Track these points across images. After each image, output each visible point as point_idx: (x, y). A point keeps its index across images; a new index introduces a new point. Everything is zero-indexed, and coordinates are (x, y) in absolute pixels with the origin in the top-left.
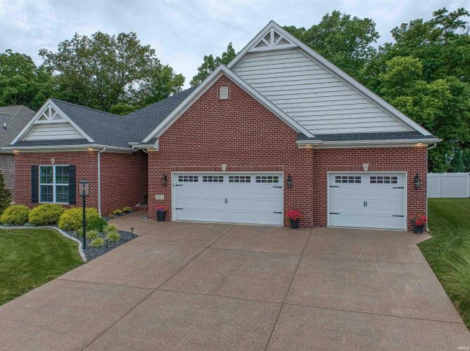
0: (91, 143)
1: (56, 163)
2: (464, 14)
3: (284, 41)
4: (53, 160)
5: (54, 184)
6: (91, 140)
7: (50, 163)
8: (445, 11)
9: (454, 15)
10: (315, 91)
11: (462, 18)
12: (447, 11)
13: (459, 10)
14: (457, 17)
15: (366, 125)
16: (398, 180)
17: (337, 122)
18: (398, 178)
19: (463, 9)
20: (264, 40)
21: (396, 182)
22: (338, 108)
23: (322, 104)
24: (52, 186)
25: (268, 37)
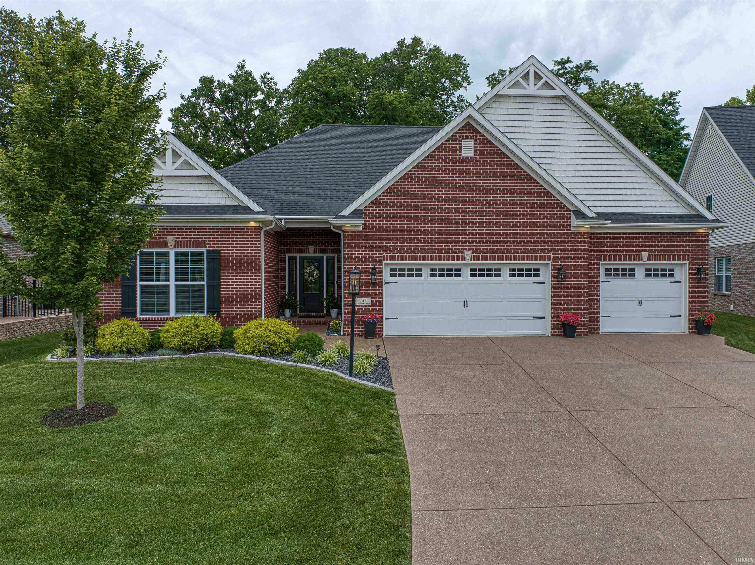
0: (258, 213)
1: (177, 245)
2: (591, 68)
3: (547, 85)
4: (171, 240)
5: (172, 283)
6: (256, 208)
7: (165, 245)
8: (568, 61)
9: (579, 68)
10: (584, 156)
11: (589, 73)
12: (570, 62)
13: (585, 62)
14: (582, 70)
15: (644, 204)
16: (676, 273)
17: (610, 198)
18: (675, 270)
19: (590, 61)
20: (521, 81)
21: (672, 275)
22: (613, 180)
23: (592, 174)
24: (168, 286)
25: (526, 76)
